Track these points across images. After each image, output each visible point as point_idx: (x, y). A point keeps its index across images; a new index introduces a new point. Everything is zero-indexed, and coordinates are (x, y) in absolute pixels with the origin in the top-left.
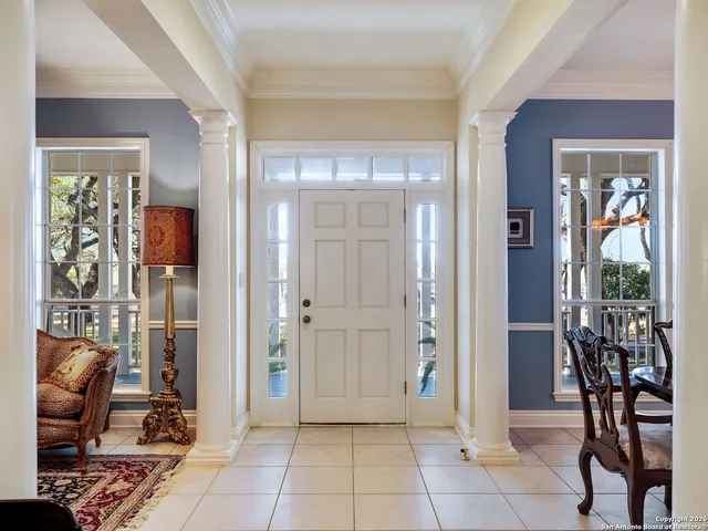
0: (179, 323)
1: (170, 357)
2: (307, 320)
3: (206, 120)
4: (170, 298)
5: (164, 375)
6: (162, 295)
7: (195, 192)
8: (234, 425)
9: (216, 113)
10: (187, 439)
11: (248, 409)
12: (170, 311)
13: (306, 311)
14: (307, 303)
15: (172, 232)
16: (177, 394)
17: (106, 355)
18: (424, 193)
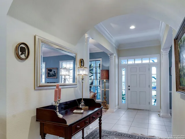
0: (106, 90)
1: (105, 95)
2: (129, 89)
3: (110, 55)
4: (105, 85)
5: (104, 98)
6: (104, 85)
7: (109, 67)
8: (115, 107)
9: (112, 54)
10: (107, 109)
11: (118, 105)
12: (105, 87)
13: (129, 88)
14: (129, 86)
15: (105, 74)
16: (106, 101)
17: (95, 94)
18: (154, 64)
